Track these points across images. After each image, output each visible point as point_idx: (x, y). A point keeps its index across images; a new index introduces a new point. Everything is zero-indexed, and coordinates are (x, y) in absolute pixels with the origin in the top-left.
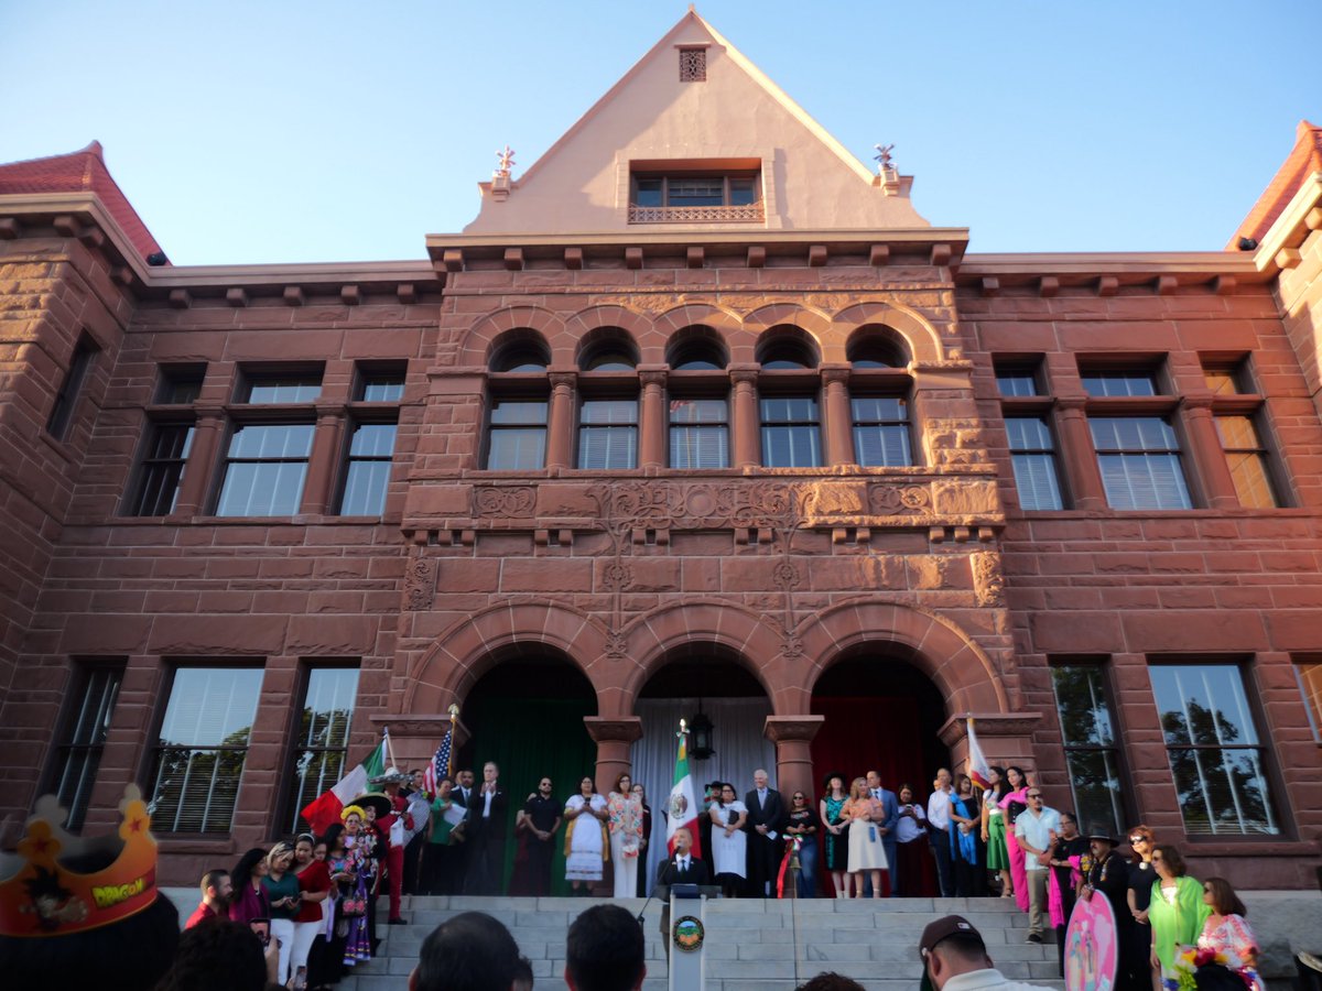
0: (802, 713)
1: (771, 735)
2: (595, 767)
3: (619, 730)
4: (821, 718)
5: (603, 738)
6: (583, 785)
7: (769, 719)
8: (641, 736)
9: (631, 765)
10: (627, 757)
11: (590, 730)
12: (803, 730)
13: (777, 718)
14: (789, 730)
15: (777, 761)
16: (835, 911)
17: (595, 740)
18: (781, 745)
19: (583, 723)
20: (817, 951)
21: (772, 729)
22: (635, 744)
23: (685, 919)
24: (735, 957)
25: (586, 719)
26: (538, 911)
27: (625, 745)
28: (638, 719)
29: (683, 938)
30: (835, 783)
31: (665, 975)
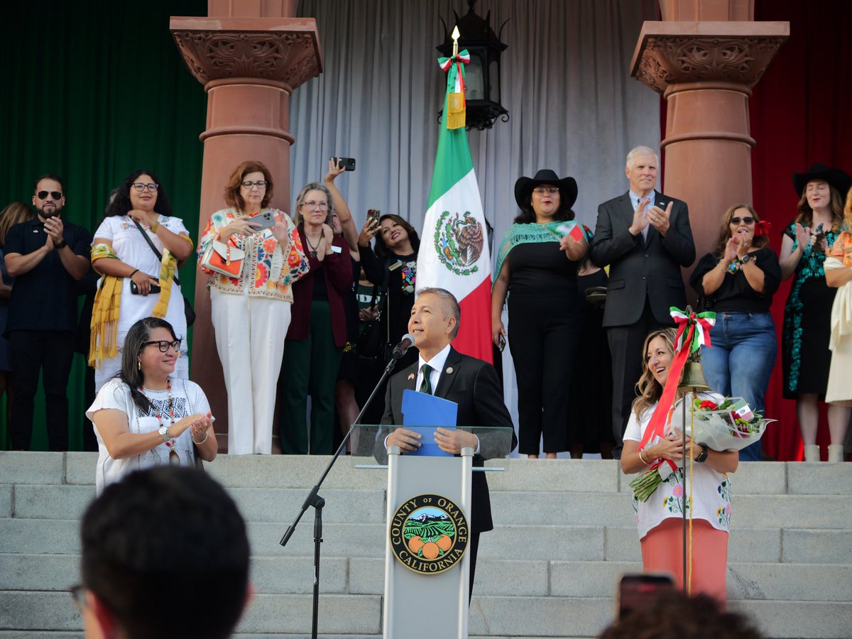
0: (732, 16)
1: (651, 72)
2: (200, 146)
3: (262, 53)
4: (780, 28)
5: (222, 72)
6: (134, 191)
7: (649, 28)
8: (318, 69)
9: (291, 142)
10: (284, 122)
11: (187, 53)
12: (732, 57)
13: (669, 27)
14: (698, 57)
15: (663, 136)
16: (787, 489)
17: (199, 77)
18: (678, 97)
19: (169, 35)
20: (738, 579)
21: (653, 54)
22: (304, 87)
23: (420, 501)
24: (542, 589)
25: (176, 23)
26: (65, 482)
27: (278, 90)
28: (310, 25)
29: (415, 545)
30: (817, 194)
31: (375, 627)
